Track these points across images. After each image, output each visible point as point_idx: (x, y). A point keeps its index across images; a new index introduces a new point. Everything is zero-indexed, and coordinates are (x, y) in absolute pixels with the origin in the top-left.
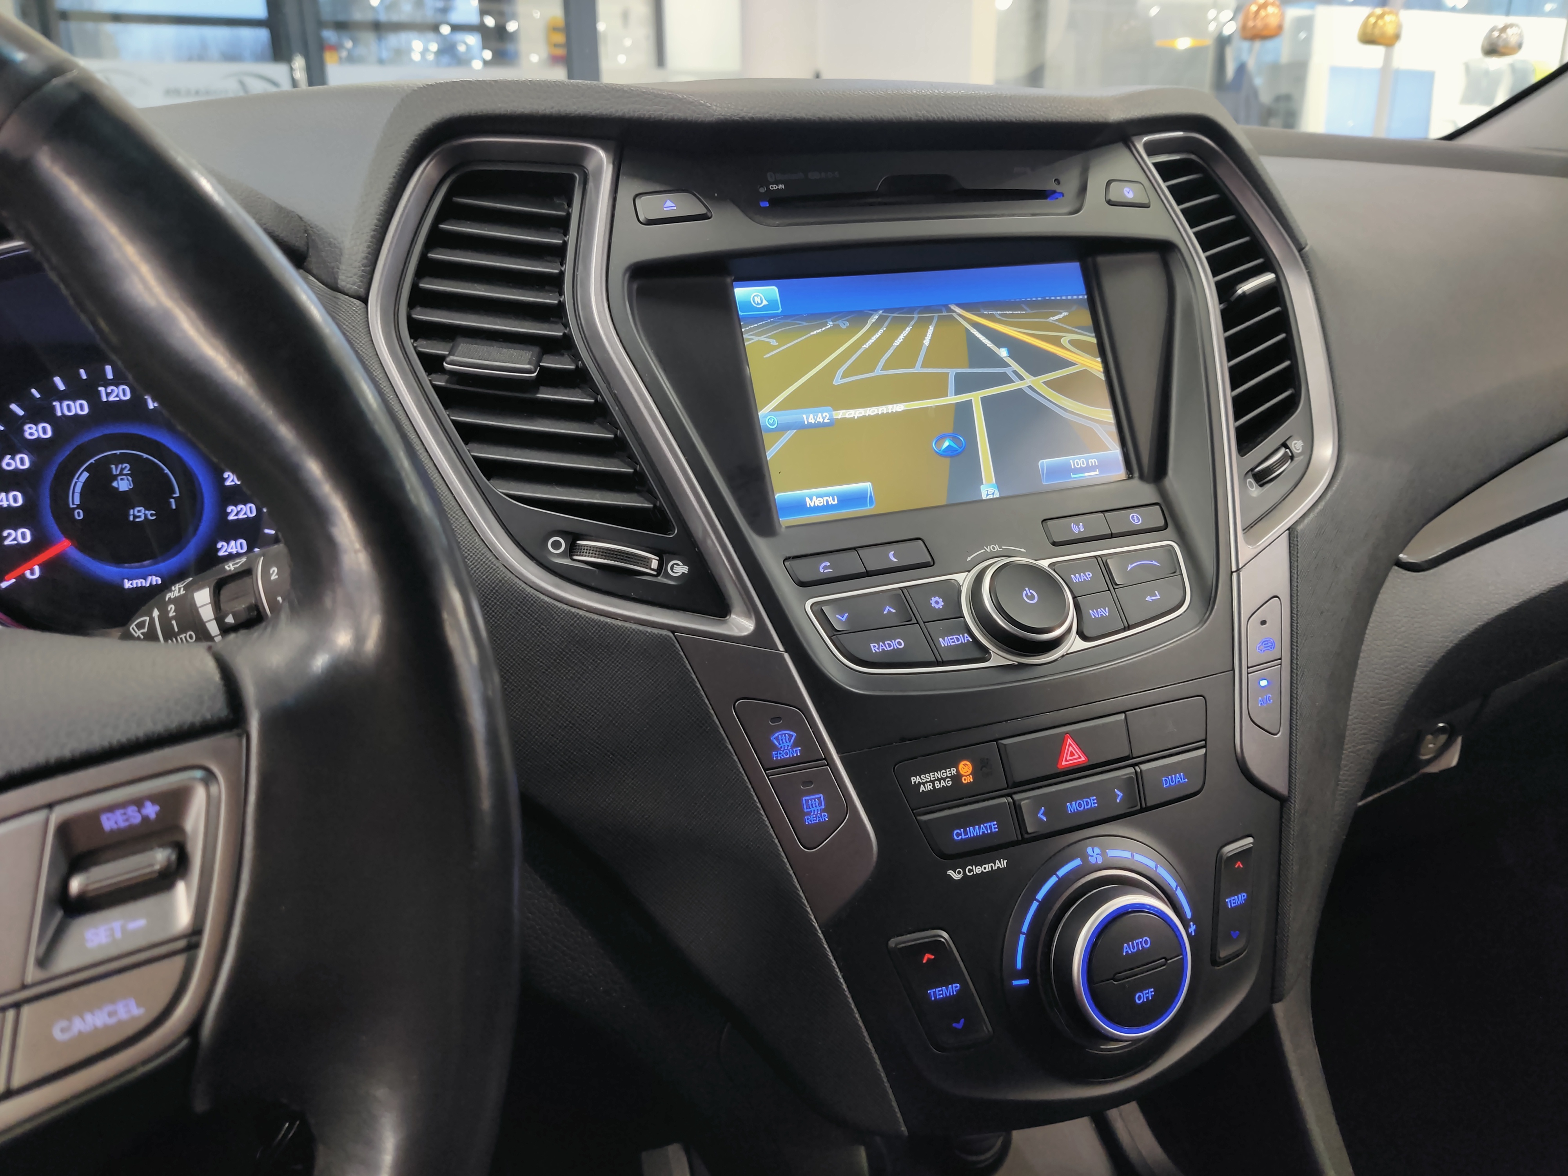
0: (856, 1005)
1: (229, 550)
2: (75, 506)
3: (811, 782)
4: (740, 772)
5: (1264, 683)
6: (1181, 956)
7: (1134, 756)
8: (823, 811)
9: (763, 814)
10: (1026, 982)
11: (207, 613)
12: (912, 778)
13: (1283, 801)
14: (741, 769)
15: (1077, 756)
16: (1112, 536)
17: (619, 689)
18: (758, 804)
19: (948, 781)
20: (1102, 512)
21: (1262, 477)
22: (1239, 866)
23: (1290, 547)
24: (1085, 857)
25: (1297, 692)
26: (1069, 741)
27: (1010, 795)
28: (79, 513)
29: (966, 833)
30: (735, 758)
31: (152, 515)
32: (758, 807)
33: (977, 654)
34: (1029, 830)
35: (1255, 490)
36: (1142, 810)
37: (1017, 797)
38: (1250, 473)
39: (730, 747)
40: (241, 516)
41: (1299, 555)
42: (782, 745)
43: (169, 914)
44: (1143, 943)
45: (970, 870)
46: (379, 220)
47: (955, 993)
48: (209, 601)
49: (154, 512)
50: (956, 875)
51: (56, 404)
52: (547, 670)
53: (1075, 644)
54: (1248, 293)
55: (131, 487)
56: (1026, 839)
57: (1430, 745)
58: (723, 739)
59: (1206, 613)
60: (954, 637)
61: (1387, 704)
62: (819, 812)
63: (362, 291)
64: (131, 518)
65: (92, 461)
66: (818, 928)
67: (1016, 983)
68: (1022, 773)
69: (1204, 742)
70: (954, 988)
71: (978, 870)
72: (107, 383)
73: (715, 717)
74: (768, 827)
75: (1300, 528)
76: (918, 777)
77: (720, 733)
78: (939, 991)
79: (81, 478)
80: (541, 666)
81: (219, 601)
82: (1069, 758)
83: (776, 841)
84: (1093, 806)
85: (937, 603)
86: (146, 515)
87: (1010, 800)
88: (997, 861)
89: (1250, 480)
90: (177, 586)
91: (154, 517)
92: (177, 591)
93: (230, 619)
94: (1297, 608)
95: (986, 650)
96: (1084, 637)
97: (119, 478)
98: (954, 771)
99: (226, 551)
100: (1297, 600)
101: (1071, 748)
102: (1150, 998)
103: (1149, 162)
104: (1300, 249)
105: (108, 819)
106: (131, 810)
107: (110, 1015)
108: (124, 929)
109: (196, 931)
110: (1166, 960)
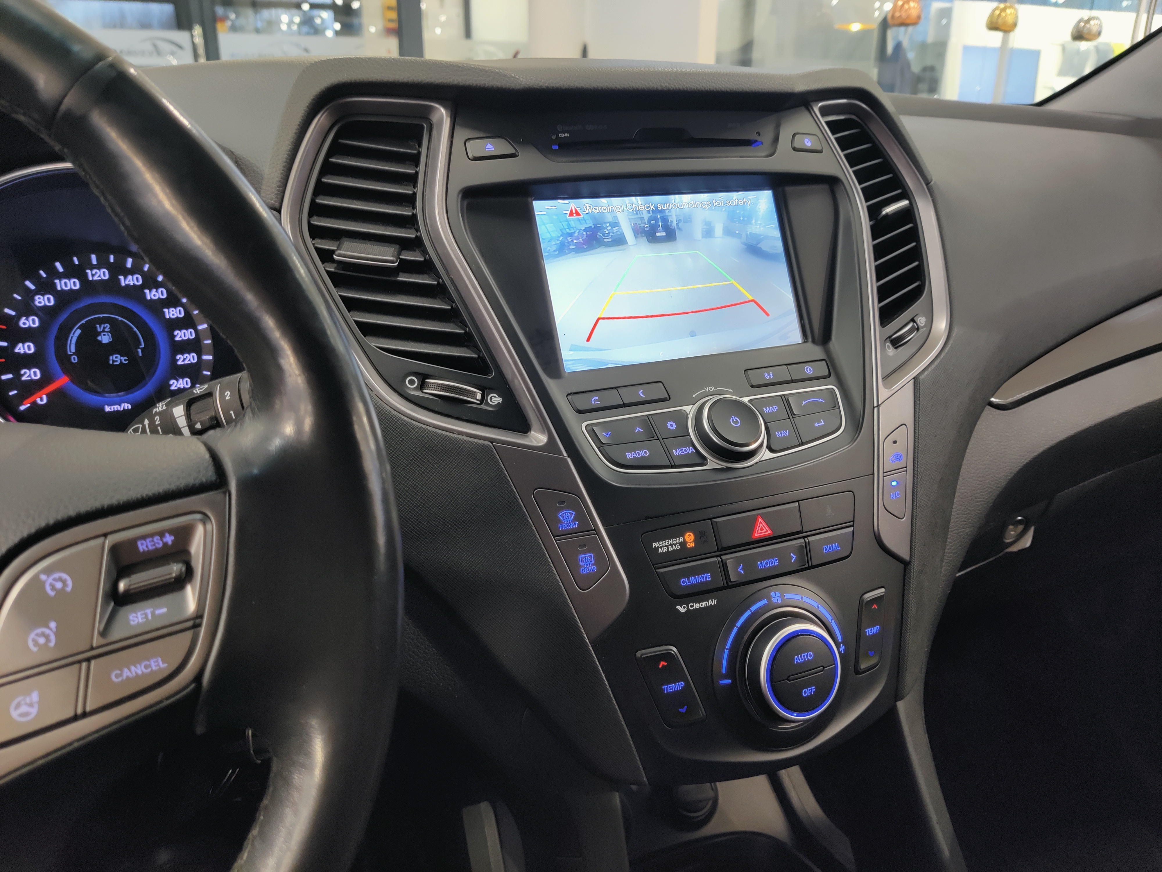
0: (614, 696)
1: (178, 386)
2: (72, 353)
3: (585, 546)
4: (537, 538)
5: (894, 483)
6: (834, 666)
7: (804, 531)
8: (593, 565)
9: (552, 566)
10: (729, 681)
11: (182, 422)
12: (653, 544)
13: (906, 564)
14: (538, 536)
15: (765, 530)
16: (792, 381)
17: (455, 481)
18: (549, 560)
19: (678, 546)
20: (786, 365)
21: (896, 342)
22: (875, 607)
23: (914, 390)
24: (769, 598)
25: (917, 490)
26: (760, 520)
27: (719, 556)
28: (74, 358)
29: (689, 581)
30: (534, 528)
31: (125, 360)
32: (549, 562)
33: (698, 461)
34: (732, 580)
35: (891, 351)
36: (810, 568)
37: (724, 557)
38: (888, 340)
39: (530, 521)
40: (187, 362)
41: (920, 396)
42: (565, 520)
43: (182, 605)
44: (809, 656)
45: (692, 606)
46: (288, 155)
47: (681, 688)
48: (183, 414)
49: (127, 358)
50: (682, 609)
51: (57, 281)
52: (406, 467)
53: (765, 455)
54: (889, 214)
55: (111, 341)
56: (730, 586)
57: (1012, 532)
58: (526, 515)
59: (855, 435)
60: (683, 449)
61: (980, 501)
62: (590, 565)
63: (277, 205)
64: (111, 362)
65: (83, 321)
66: (589, 643)
67: (722, 682)
68: (727, 542)
69: (852, 523)
70: (680, 685)
71: (697, 606)
72: (92, 267)
73: (520, 501)
74: (556, 575)
75: (922, 377)
76: (657, 543)
77: (524, 511)
78: (670, 687)
79: (76, 333)
80: (402, 464)
81: (190, 414)
82: (759, 532)
83: (561, 584)
84: (776, 564)
85: (672, 425)
86: (121, 360)
87: (720, 559)
88: (710, 600)
89: (888, 344)
90: (160, 404)
91: (127, 362)
92: (160, 407)
93: (198, 426)
94: (918, 432)
95: (704, 458)
96: (772, 450)
97: (102, 334)
98: (681, 539)
99: (176, 386)
100: (919, 427)
101: (761, 525)
102: (813, 693)
103: (823, 120)
104: (927, 183)
105: (142, 544)
106: (157, 539)
107: (146, 667)
108: (153, 614)
109: (198, 616)
110: (824, 668)
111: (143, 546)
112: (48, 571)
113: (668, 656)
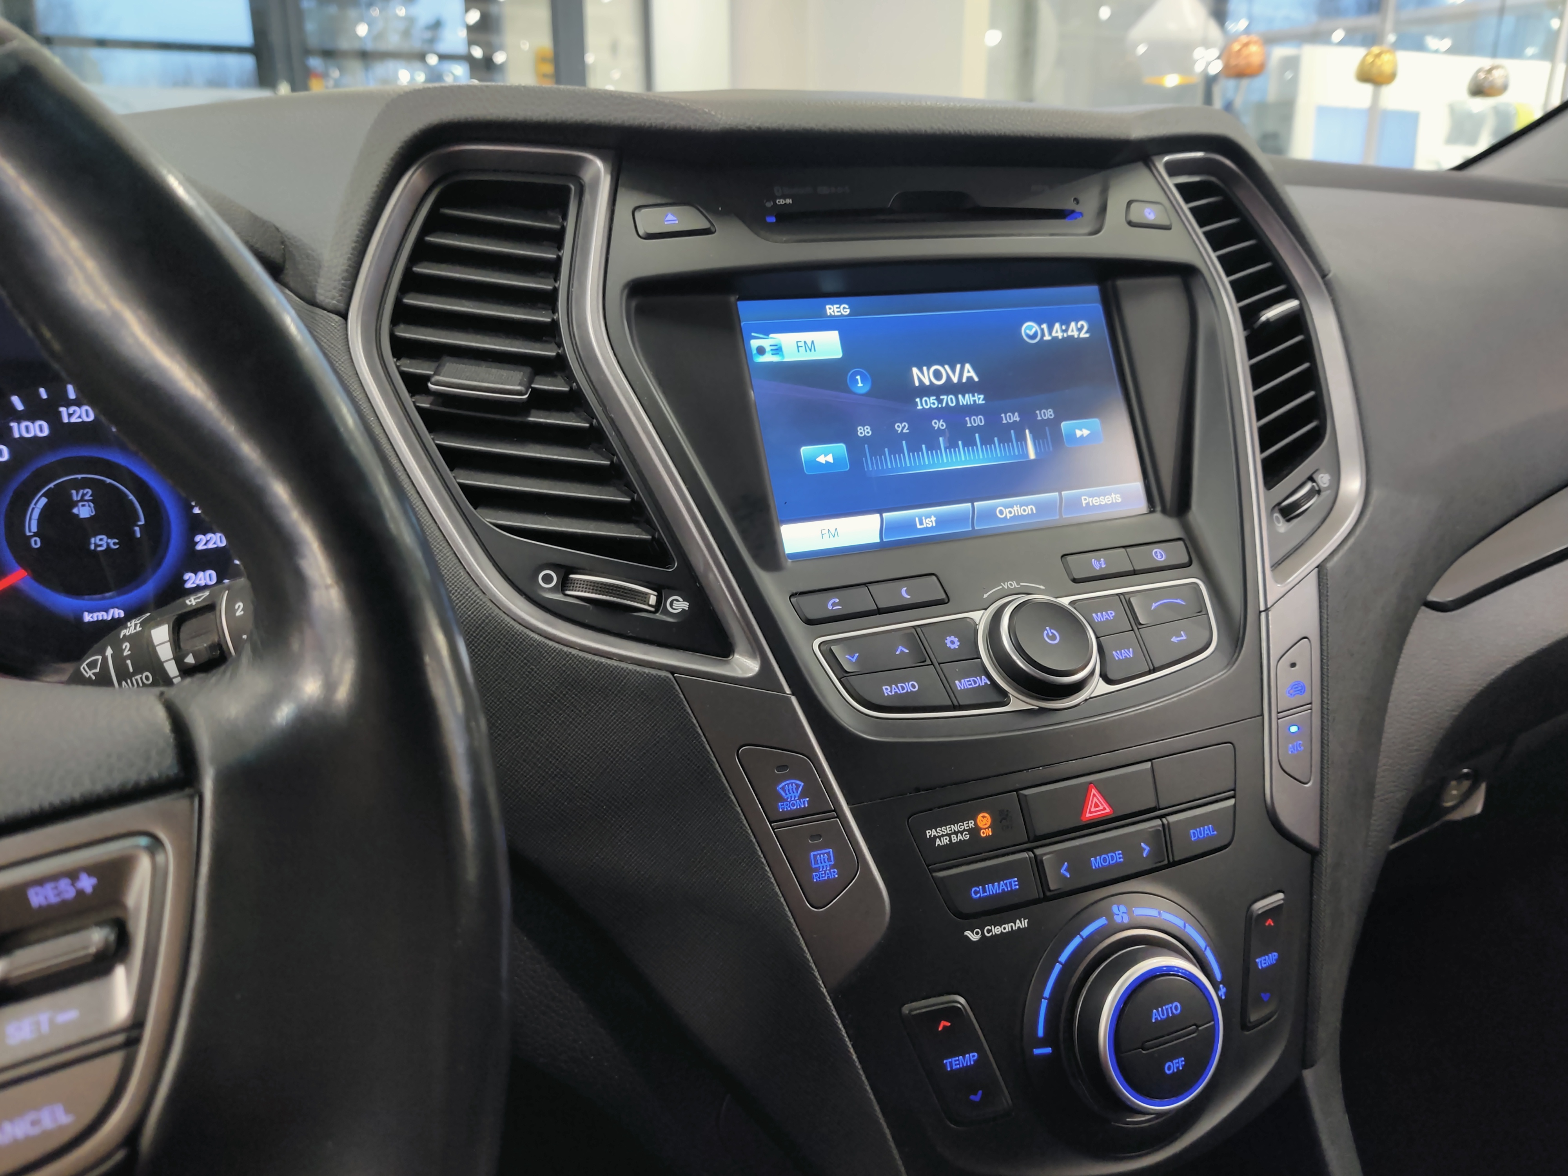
0: (867, 1078)
1: (198, 582)
2: (32, 534)
3: (820, 836)
4: (744, 825)
5: (1294, 729)
6: (1213, 1023)
7: (1161, 807)
8: (832, 867)
9: (768, 870)
10: (1048, 1050)
11: (165, 652)
12: (927, 832)
13: (1313, 853)
14: (745, 822)
15: (1101, 808)
16: (1134, 573)
17: (613, 735)
18: (763, 860)
19: (966, 834)
20: (1124, 547)
21: (1288, 512)
22: (1270, 924)
23: (1319, 585)
24: (1110, 916)
25: (1328, 738)
26: (1094, 791)
27: (1031, 850)
28: (35, 541)
29: (985, 891)
30: (739, 809)
31: (115, 544)
32: (762, 863)
33: (996, 698)
34: (1052, 888)
35: (1282, 526)
36: (1172, 864)
37: (1038, 852)
38: (1277, 509)
39: (733, 797)
40: (211, 546)
41: (1328, 594)
42: (789, 795)
43: (105, 1004)
44: (1174, 1008)
45: (989, 931)
46: (360, 231)
47: (972, 1063)
48: (168, 639)
49: (117, 541)
51: (14, 425)
52: (536, 714)
53: (1099, 687)
54: (1271, 320)
55: (93, 514)
56: (1048, 897)
57: (1454, 792)
58: (726, 789)
59: (1233, 656)
60: (971, 679)
61: (1417, 750)
62: (828, 868)
63: (341, 306)
64: (92, 547)
65: (52, 485)
66: (826, 994)
67: (1037, 1051)
68: (1043, 826)
69: (1232, 792)
70: (971, 1058)
71: (997, 930)
72: (68, 403)
73: (717, 765)
74: (773, 884)
75: (1329, 565)
76: (933, 830)
77: (722, 782)
78: (956, 1061)
79: (39, 503)
80: (530, 709)
81: (179, 639)
82: (1093, 809)
83: (782, 900)
84: (1118, 860)
85: (953, 643)
86: (108, 544)
87: (1032, 855)
88: (1018, 921)
89: (1277, 515)
90: (133, 622)
91: (117, 546)
92: (133, 627)
93: (190, 659)
94: (1328, 649)
95: (1005, 694)
96: (1109, 681)
97: (80, 504)
98: (971, 824)
99: (193, 583)
100: (1328, 641)
101: (1095, 799)
102: (1181, 1068)
103: (1171, 182)
104: (1324, 276)
105: (37, 894)
106: (64, 884)
107: (34, 1123)
108: (51, 1022)
109: (137, 1023)
110: (1198, 1026)
111: (37, 898)
113: (952, 1013)
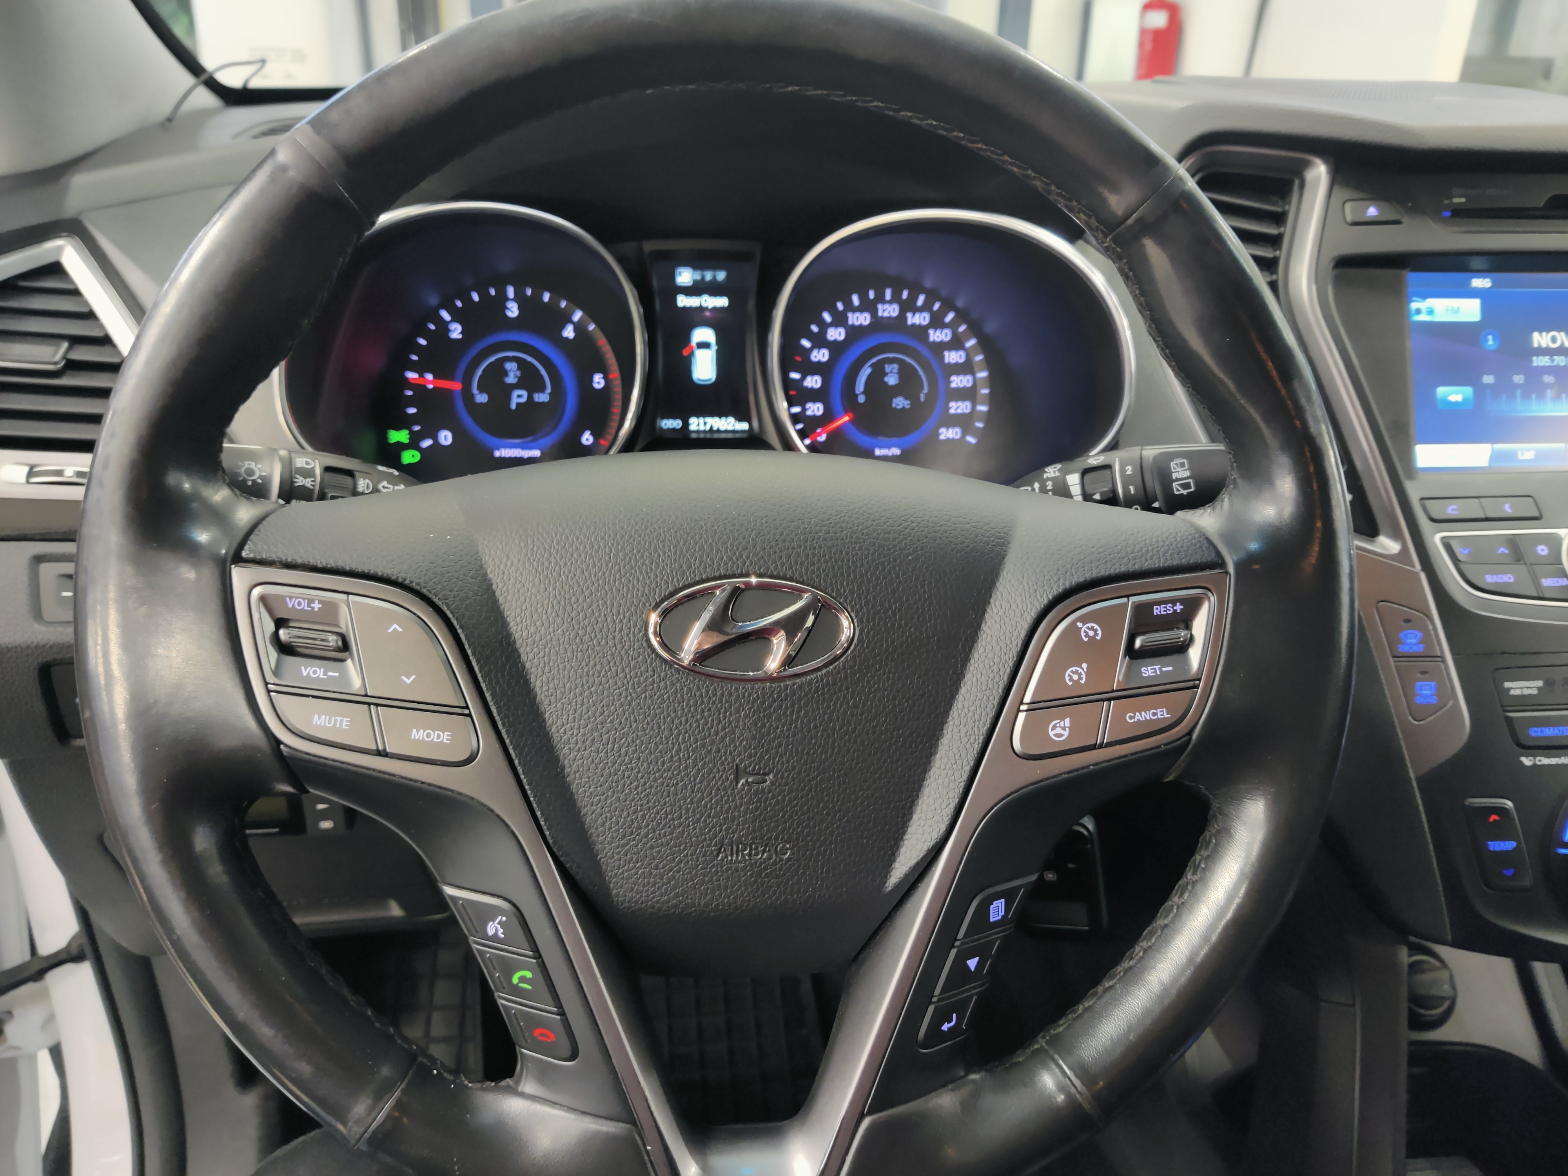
1: (948, 436)
2: (860, 392)
3: (1427, 673)
9: (1386, 689)
11: (1075, 488)
12: (1506, 684)
18: (1384, 681)
19: (1537, 689)
28: (861, 398)
29: (1542, 732)
31: (908, 404)
39: (1369, 635)
40: (959, 411)
47: (1511, 848)
48: (1077, 482)
49: (909, 402)
51: (850, 315)
55: (897, 382)
60: (1553, 579)
64: (894, 405)
65: (874, 360)
66: (1414, 779)
67: (1560, 851)
70: (1510, 845)
72: (885, 302)
76: (1511, 683)
78: (1497, 844)
79: (866, 372)
81: (1086, 483)
83: (1393, 711)
85: (1543, 550)
86: (903, 404)
90: (1053, 468)
91: (909, 406)
92: (1053, 471)
93: (1095, 496)
97: (890, 375)
99: (945, 436)
106: (1169, 606)
107: (1153, 714)
108: (1161, 670)
109: (1198, 677)
111: (1157, 610)
112: (1084, 619)
